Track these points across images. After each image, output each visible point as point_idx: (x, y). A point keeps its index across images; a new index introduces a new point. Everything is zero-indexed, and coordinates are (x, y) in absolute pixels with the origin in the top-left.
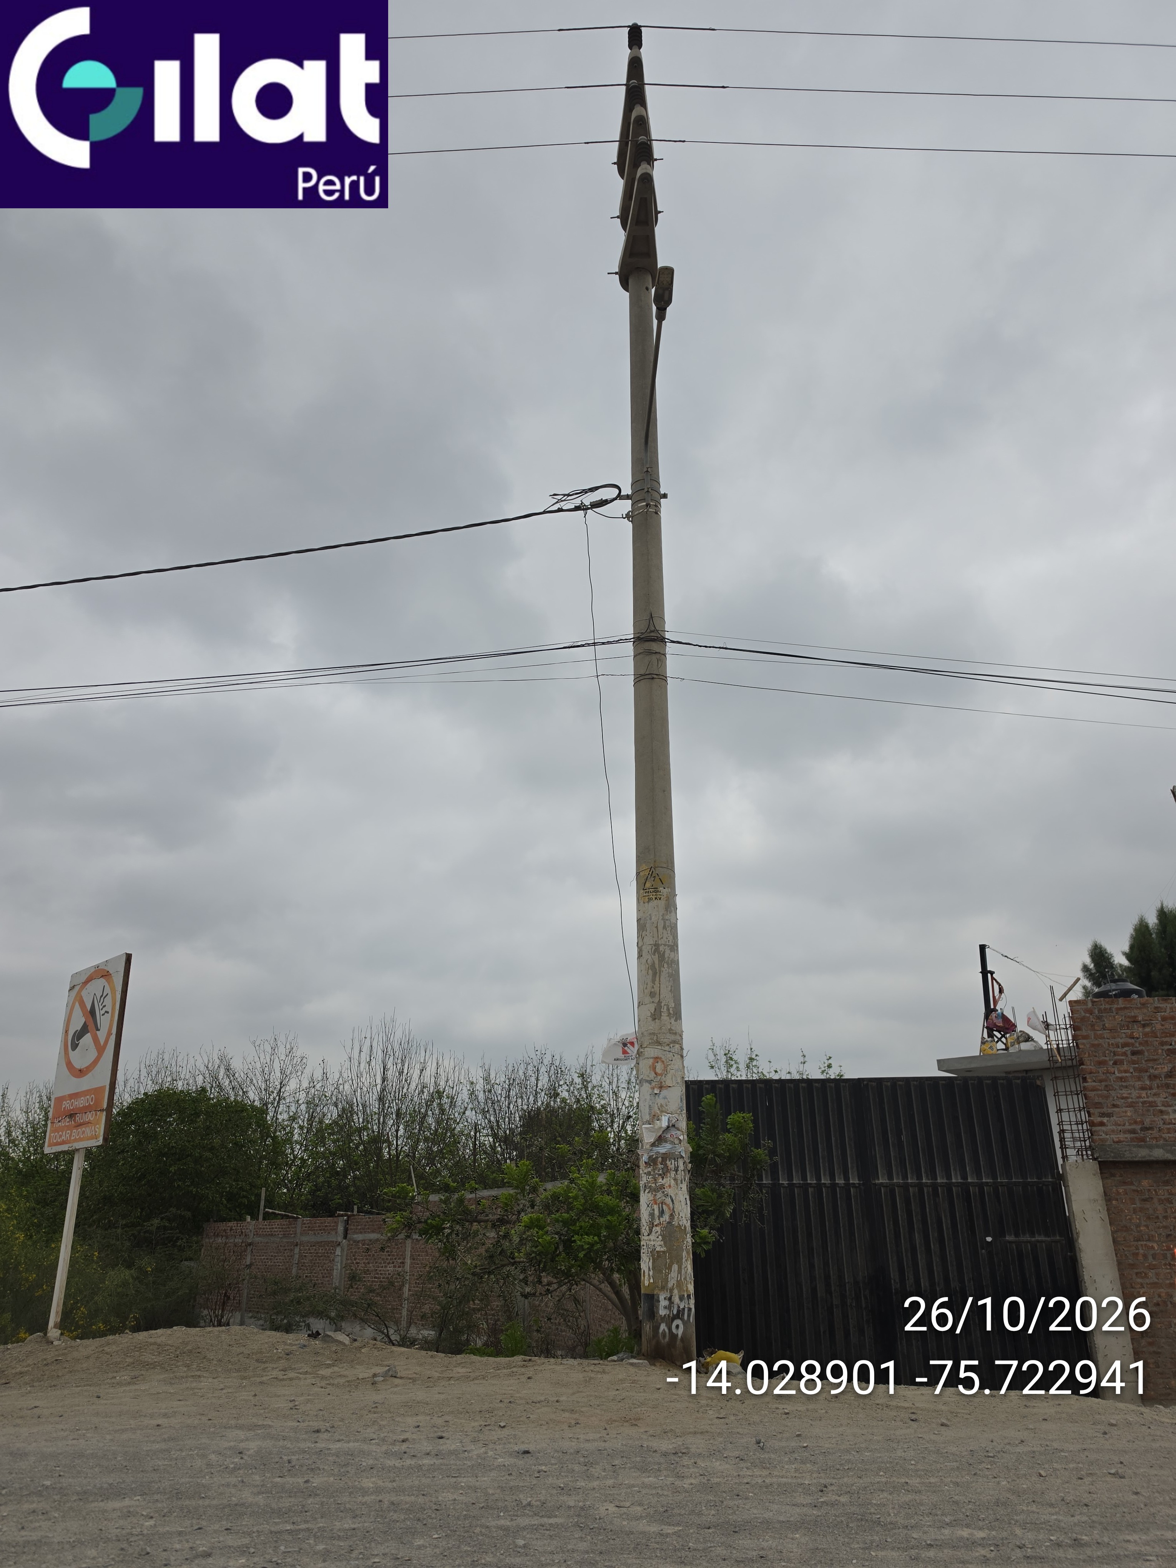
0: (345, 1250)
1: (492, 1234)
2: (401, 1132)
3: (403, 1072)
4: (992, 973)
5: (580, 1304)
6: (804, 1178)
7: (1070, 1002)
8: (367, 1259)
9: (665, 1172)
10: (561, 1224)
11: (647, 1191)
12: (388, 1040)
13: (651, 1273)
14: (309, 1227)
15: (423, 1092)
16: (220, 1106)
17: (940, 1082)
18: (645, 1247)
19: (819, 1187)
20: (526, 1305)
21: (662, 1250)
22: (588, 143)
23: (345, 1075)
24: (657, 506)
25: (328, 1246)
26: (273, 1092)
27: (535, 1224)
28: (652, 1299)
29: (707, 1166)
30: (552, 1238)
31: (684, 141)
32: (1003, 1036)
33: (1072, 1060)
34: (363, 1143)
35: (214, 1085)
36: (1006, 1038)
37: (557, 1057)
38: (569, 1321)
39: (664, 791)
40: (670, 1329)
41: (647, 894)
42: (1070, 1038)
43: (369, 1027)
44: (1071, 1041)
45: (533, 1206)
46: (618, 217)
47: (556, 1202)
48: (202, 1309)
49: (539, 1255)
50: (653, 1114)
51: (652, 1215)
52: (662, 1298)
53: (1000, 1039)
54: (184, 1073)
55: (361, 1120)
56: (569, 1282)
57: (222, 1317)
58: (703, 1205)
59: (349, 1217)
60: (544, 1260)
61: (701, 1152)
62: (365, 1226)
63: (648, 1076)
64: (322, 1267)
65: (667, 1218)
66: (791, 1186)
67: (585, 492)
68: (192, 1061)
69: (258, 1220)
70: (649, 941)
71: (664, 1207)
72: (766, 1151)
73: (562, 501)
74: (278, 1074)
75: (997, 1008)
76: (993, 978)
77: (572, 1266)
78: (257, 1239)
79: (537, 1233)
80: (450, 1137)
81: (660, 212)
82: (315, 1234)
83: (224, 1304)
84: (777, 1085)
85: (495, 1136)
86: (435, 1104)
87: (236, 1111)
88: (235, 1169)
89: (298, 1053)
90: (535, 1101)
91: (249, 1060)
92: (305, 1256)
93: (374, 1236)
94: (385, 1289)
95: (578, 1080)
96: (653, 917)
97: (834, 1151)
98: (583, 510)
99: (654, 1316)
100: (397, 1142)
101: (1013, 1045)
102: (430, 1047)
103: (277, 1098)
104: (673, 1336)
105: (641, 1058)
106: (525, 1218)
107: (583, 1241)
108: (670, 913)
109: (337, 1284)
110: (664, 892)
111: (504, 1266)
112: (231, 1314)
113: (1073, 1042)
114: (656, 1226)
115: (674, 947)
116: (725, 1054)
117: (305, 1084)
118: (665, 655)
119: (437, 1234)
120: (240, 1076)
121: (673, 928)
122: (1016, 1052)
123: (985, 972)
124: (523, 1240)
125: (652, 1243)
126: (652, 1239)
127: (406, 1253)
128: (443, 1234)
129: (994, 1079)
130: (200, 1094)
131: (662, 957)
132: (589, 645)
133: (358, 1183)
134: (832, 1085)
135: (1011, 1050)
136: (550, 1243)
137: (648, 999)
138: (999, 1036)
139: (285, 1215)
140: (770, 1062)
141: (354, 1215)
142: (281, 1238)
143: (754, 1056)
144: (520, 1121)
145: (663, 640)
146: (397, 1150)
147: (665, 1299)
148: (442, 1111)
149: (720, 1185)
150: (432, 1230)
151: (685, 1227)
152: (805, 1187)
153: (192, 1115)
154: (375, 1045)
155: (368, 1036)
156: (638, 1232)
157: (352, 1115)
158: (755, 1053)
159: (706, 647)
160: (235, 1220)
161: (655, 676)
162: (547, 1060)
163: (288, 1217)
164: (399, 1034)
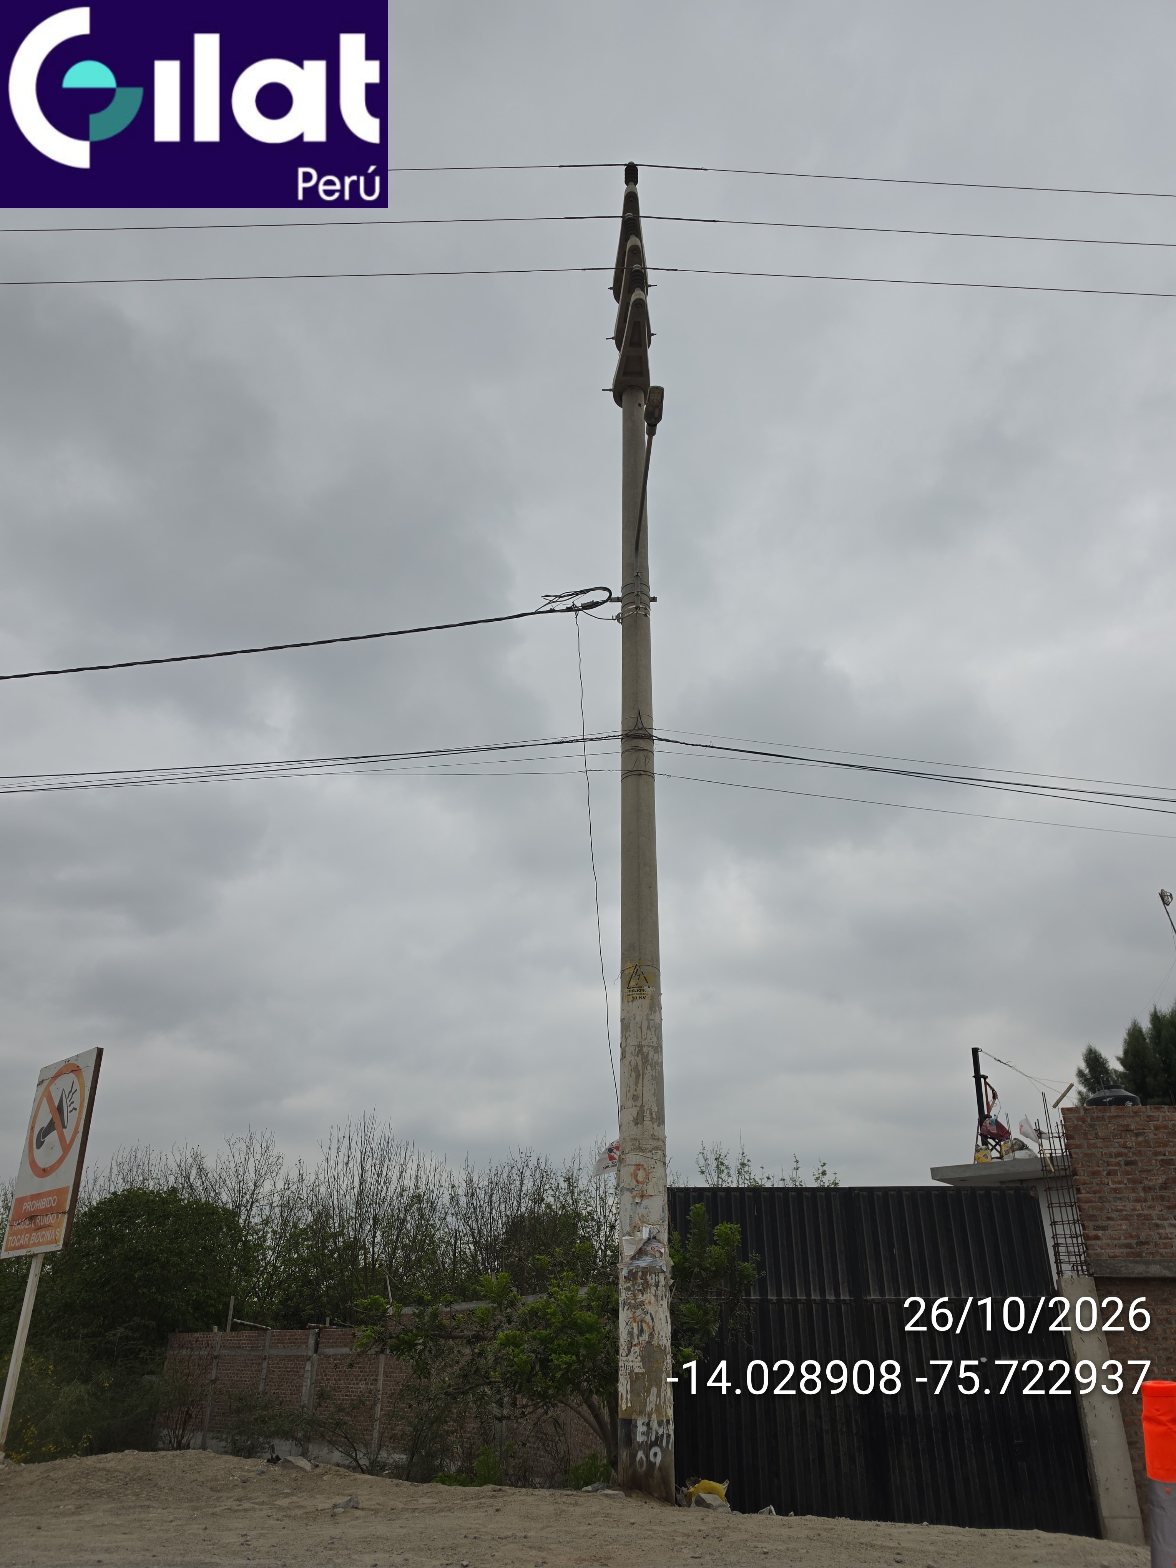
0: (316, 1365)
1: (467, 1351)
2: (378, 1239)
3: (382, 1174)
4: (985, 1078)
5: (560, 1427)
6: (794, 1294)
7: (1062, 1109)
8: (338, 1375)
9: (646, 1286)
10: (538, 1342)
11: (626, 1308)
12: (367, 1138)
13: (629, 1396)
14: (279, 1339)
15: (402, 1195)
16: (191, 1208)
17: (933, 1192)
18: (623, 1369)
19: (809, 1303)
20: (504, 1428)
21: (641, 1371)
22: (585, 269)
23: (321, 1177)
24: (647, 609)
25: (298, 1360)
26: (246, 1194)
27: (510, 1342)
28: (630, 1424)
29: (692, 1280)
30: (529, 1356)
31: (676, 270)
32: (997, 1144)
33: (1065, 1170)
34: (337, 1249)
35: (186, 1185)
36: (1000, 1146)
37: (542, 1160)
38: (548, 1446)
39: (650, 887)
40: (647, 1457)
41: (631, 993)
42: (1063, 1147)
43: (348, 1126)
44: (1064, 1151)
45: (509, 1322)
46: (613, 338)
47: (535, 1317)
48: (162, 1429)
49: (514, 1375)
50: (634, 1225)
51: (631, 1334)
52: (639, 1423)
53: (994, 1147)
54: (156, 1172)
55: (336, 1225)
56: (545, 1404)
57: (183, 1437)
58: (688, 1323)
59: (320, 1329)
60: (519, 1381)
61: (686, 1265)
62: (337, 1339)
63: (630, 1184)
64: (291, 1383)
65: (647, 1337)
66: (780, 1302)
67: (576, 594)
68: (164, 1159)
69: (225, 1331)
70: (633, 1041)
71: (644, 1325)
72: (754, 1265)
73: (554, 602)
74: (253, 1175)
75: (991, 1114)
76: (986, 1083)
77: (549, 1387)
78: (224, 1352)
79: (513, 1351)
80: (429, 1245)
81: (653, 335)
82: (284, 1347)
83: (185, 1423)
84: (765, 1193)
85: (476, 1243)
86: (415, 1208)
87: (207, 1214)
88: (203, 1276)
89: (275, 1153)
90: (519, 1206)
91: (224, 1158)
92: (274, 1371)
93: (345, 1350)
94: (354, 1408)
95: (564, 1185)
96: (637, 1017)
97: (824, 1264)
98: (575, 611)
99: (631, 1443)
100: (373, 1249)
101: (1007, 1153)
102: (410, 1147)
103: (251, 1200)
104: (651, 1465)
105: (622, 1165)
106: (501, 1335)
107: (561, 1360)
108: (655, 1013)
109: (306, 1402)
110: (649, 990)
111: (477, 1386)
112: (192, 1435)
113: (1066, 1152)
114: (635, 1345)
115: (658, 1049)
116: (716, 1159)
117: (280, 1186)
118: (652, 752)
119: (409, 1351)
120: (212, 1176)
121: (657, 1029)
122: (1011, 1161)
123: (978, 1076)
124: (498, 1358)
125: (631, 1364)
126: (630, 1360)
127: (380, 1369)
128: (416, 1350)
129: (988, 1190)
130: (170, 1195)
131: (645, 1059)
132: (577, 741)
133: (331, 1292)
134: (823, 1194)
135: (1006, 1159)
136: (526, 1362)
137: (630, 1103)
138: (994, 1143)
139: (254, 1326)
140: (762, 1168)
141: (325, 1328)
142: (249, 1350)
143: (746, 1162)
144: (502, 1228)
145: (650, 738)
146: (373, 1257)
147: (643, 1424)
148: (422, 1216)
149: (706, 1300)
150: (404, 1346)
151: (665, 1347)
152: (794, 1303)
153: (161, 1217)
154: (353, 1145)
155: (347, 1136)
156: (617, 1352)
157: (327, 1220)
158: (747, 1158)
159: (693, 745)
160: (201, 1330)
161: (642, 773)
162: (533, 1162)
163: (256, 1328)
164: (378, 1134)
